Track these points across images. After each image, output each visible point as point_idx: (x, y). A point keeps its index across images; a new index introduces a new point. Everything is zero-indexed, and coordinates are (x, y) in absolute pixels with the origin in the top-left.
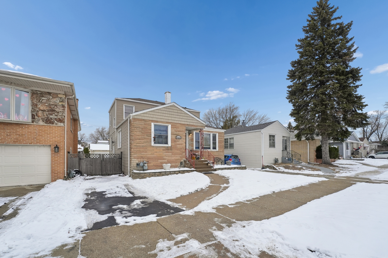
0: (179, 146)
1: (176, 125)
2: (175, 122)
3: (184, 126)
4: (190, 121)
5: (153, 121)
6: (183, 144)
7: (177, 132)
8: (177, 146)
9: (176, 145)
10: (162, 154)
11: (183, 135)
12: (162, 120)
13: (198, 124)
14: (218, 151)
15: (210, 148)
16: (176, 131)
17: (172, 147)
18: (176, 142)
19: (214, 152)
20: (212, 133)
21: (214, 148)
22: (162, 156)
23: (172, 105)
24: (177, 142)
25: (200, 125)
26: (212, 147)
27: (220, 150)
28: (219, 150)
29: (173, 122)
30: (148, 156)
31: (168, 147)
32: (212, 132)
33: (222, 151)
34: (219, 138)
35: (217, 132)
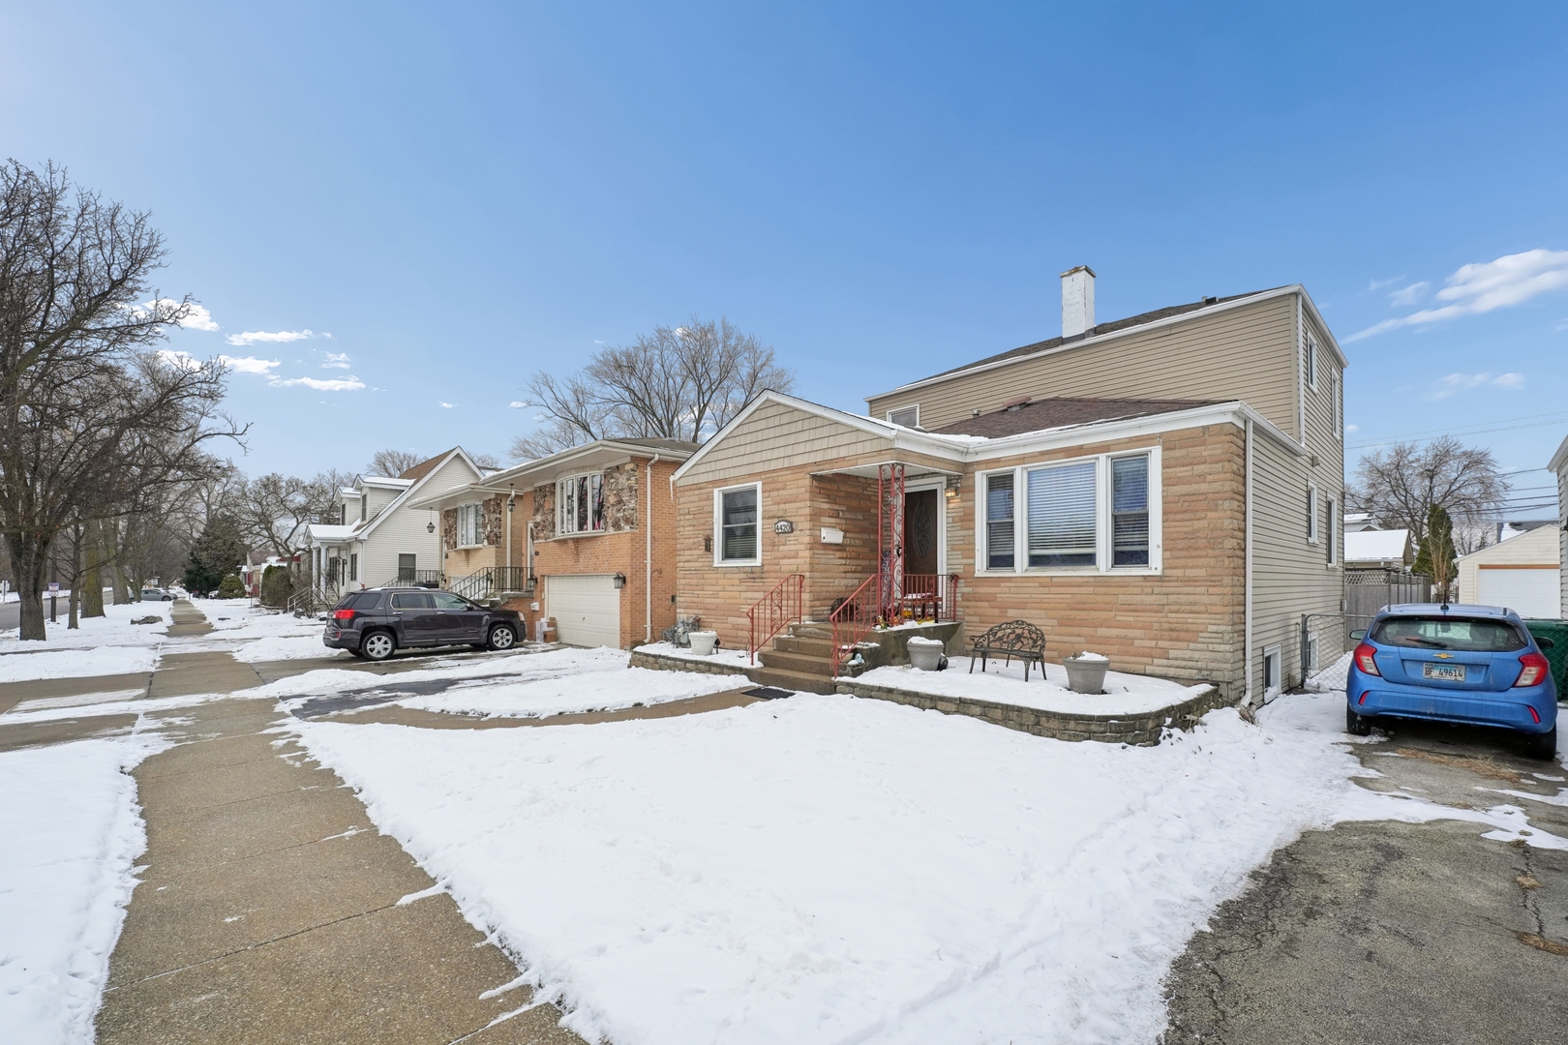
0: (786, 561)
1: (776, 479)
2: (773, 466)
3: (802, 475)
4: (824, 444)
5: (716, 483)
6: (801, 554)
7: (782, 506)
8: (782, 562)
9: (776, 561)
10: (737, 594)
11: (801, 512)
12: (737, 472)
13: (859, 449)
14: (1161, 579)
15: (1089, 559)
16: (778, 504)
17: (766, 568)
18: (776, 548)
19: (1124, 583)
20: (1102, 457)
21: (1129, 554)
22: (735, 601)
23: (764, 403)
24: (781, 548)
25: (868, 447)
26: (1103, 550)
27: (1179, 572)
28: (1168, 572)
29: (766, 467)
30: (707, 600)
31: (752, 570)
32: (1104, 448)
33: (1201, 572)
34: (1166, 482)
35: (1149, 440)
